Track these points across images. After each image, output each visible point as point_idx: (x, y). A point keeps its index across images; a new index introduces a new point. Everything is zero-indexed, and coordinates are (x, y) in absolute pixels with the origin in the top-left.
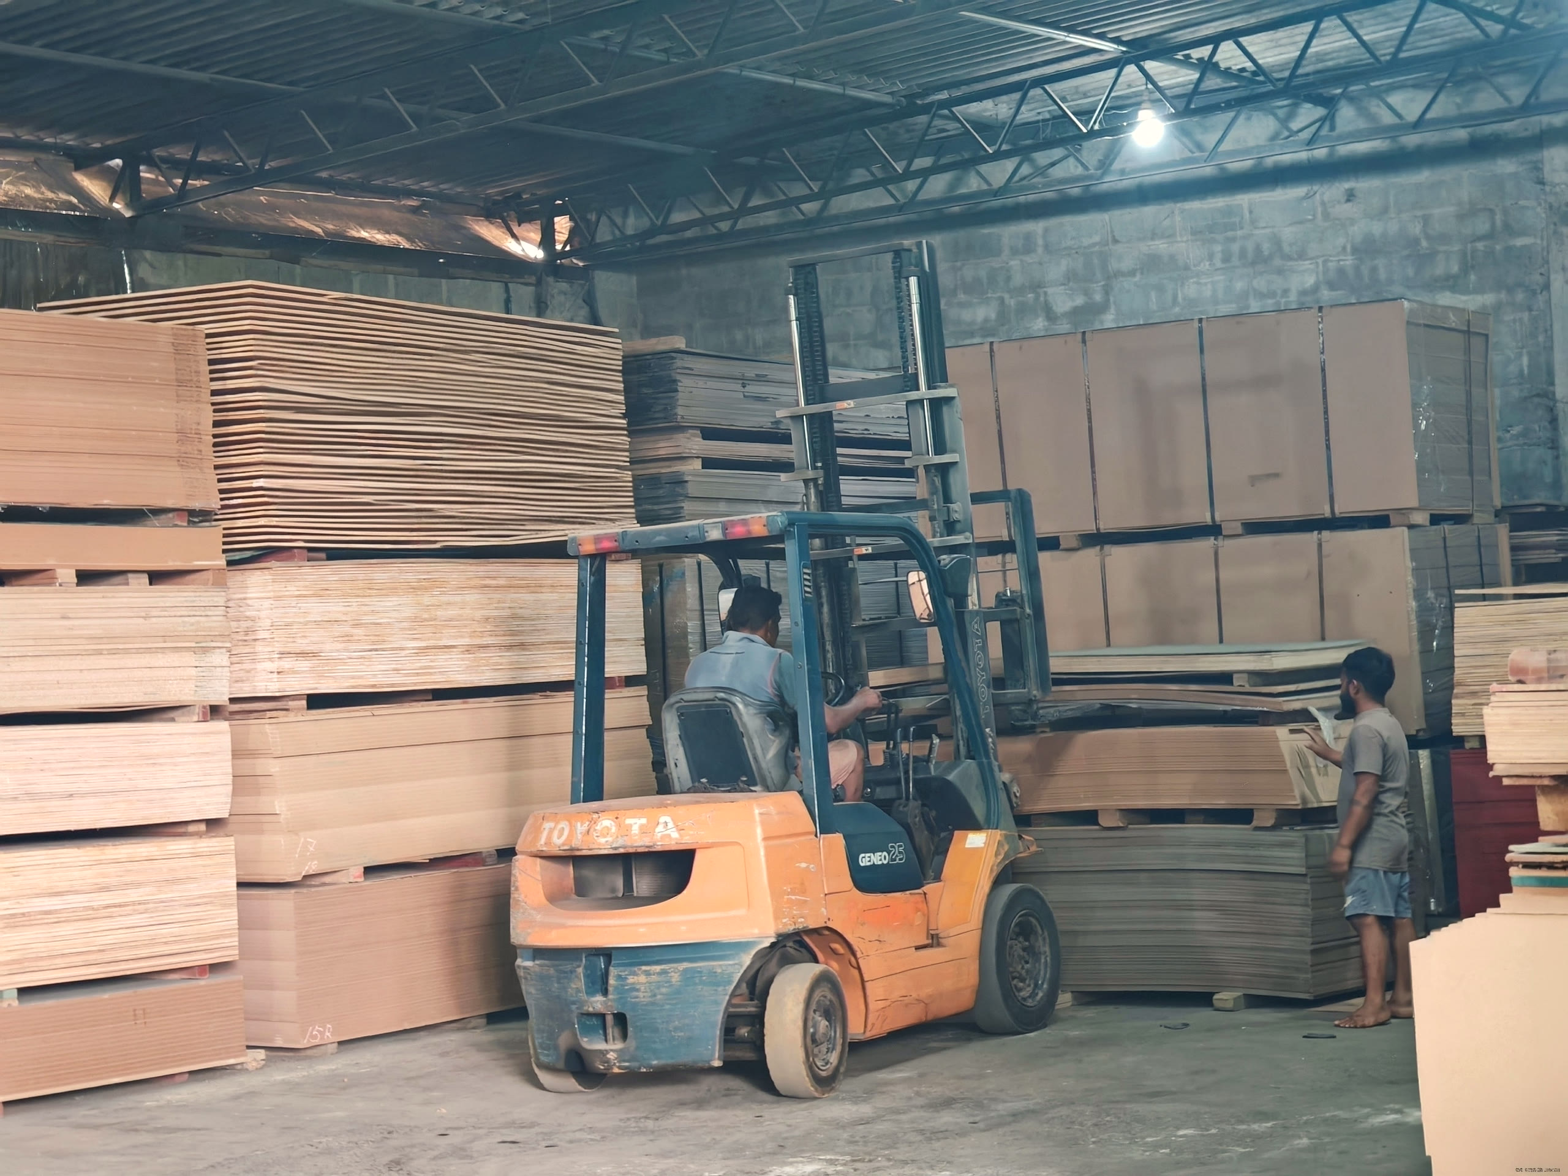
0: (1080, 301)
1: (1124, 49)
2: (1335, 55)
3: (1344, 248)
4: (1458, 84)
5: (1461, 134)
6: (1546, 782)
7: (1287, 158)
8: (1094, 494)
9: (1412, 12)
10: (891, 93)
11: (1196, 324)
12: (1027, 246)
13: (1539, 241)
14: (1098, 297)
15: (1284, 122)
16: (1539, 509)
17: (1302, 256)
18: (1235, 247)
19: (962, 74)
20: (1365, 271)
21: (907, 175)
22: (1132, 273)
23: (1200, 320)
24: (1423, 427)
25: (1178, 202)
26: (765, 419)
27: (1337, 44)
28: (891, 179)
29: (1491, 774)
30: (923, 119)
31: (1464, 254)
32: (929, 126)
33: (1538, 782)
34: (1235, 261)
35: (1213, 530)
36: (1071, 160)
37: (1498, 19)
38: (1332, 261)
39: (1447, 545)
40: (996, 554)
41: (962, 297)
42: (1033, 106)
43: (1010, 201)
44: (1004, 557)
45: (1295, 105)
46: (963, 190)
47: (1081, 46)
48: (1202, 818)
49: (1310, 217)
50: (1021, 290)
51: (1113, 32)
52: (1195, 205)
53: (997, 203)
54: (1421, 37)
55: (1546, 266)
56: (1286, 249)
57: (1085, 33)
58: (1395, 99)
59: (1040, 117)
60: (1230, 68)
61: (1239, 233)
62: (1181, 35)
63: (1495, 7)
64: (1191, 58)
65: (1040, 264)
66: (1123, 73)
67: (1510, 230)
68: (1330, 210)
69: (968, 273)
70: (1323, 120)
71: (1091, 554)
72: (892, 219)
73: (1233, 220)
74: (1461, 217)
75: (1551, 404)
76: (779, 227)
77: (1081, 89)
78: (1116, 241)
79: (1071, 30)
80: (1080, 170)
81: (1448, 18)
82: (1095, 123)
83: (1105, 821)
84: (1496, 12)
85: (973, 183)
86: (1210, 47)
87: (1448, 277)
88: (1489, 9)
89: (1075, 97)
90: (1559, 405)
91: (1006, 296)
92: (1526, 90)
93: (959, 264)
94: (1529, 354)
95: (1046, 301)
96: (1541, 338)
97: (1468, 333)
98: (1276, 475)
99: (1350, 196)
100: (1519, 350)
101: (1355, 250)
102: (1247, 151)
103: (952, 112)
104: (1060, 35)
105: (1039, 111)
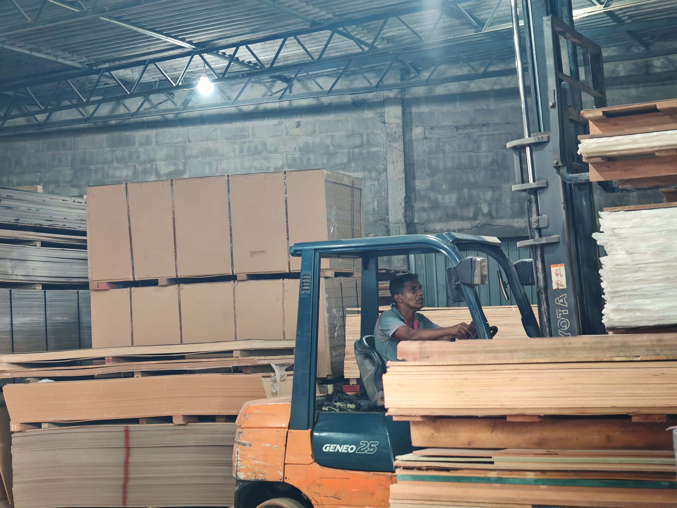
0: (172, 168)
1: (194, 47)
2: (292, 58)
3: (295, 149)
4: (347, 76)
5: (348, 98)
6: (418, 419)
7: (270, 106)
8: (175, 259)
9: (327, 38)
10: (81, 63)
11: (226, 178)
12: (148, 142)
13: (383, 149)
14: (181, 167)
15: (269, 88)
16: (383, 271)
17: (276, 151)
18: (246, 146)
19: (115, 55)
20: (305, 159)
21: (89, 103)
22: (197, 156)
23: (228, 176)
24: (332, 231)
25: (219, 124)
26: (12, 218)
27: (293, 52)
28: (80, 105)
29: (387, 414)
30: (96, 77)
31: (349, 154)
32: (98, 81)
33: (413, 419)
34: (245, 153)
35: (232, 278)
36: (169, 102)
37: (366, 45)
38: (289, 155)
39: (342, 287)
40: (127, 287)
41: (115, 164)
42: (150, 74)
43: (139, 120)
44: (131, 289)
45: (274, 82)
46: (116, 113)
47: (174, 44)
48: (224, 419)
49: (280, 134)
50: (144, 162)
51: (188, 37)
52: (227, 126)
53: (133, 120)
54: (331, 51)
55: (385, 160)
56: (269, 148)
57: (175, 37)
58: (319, 80)
59: (154, 80)
60: (244, 61)
61: (247, 140)
62: (221, 42)
63: (365, 39)
64: (226, 55)
65: (154, 150)
66: (193, 60)
67: (369, 144)
68: (289, 131)
69: (119, 153)
70: (285, 89)
71: (174, 288)
72: (82, 126)
73: (245, 133)
74: (348, 137)
75: (387, 224)
76: (25, 127)
77: (173, 67)
78: (190, 141)
79: (168, 35)
80: (173, 106)
81: (344, 43)
82: (179, 82)
83: (176, 421)
84: (365, 41)
85: (122, 110)
86: (234, 49)
87: (342, 164)
88: (362, 39)
89: (171, 71)
90: (391, 225)
91: (137, 165)
92: (378, 80)
93: (115, 149)
94: (377, 200)
95: (156, 169)
96: (383, 194)
97: (352, 187)
98: (263, 252)
99: (298, 125)
100: (373, 199)
101: (300, 150)
102: (251, 101)
103: (111, 74)
104: (163, 38)
105: (154, 77)
